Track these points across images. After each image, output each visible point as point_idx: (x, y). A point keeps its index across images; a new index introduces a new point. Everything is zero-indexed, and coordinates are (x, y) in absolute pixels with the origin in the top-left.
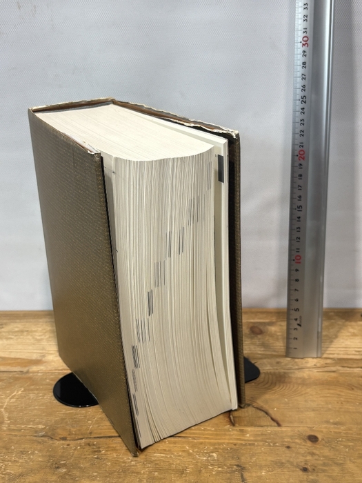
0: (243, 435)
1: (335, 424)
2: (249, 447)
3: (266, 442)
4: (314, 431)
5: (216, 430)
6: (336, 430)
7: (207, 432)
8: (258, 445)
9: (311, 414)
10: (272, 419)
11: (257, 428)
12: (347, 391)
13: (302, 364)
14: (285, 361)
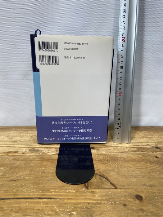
0: (94, 196)
1: (150, 186)
2: (98, 206)
3: (109, 201)
4: (138, 191)
5: (76, 192)
6: (152, 191)
7: (70, 194)
8: (104, 204)
9: (134, 180)
10: (111, 183)
11: (102, 190)
12: (150, 165)
13: (122, 150)
14: (113, 149)
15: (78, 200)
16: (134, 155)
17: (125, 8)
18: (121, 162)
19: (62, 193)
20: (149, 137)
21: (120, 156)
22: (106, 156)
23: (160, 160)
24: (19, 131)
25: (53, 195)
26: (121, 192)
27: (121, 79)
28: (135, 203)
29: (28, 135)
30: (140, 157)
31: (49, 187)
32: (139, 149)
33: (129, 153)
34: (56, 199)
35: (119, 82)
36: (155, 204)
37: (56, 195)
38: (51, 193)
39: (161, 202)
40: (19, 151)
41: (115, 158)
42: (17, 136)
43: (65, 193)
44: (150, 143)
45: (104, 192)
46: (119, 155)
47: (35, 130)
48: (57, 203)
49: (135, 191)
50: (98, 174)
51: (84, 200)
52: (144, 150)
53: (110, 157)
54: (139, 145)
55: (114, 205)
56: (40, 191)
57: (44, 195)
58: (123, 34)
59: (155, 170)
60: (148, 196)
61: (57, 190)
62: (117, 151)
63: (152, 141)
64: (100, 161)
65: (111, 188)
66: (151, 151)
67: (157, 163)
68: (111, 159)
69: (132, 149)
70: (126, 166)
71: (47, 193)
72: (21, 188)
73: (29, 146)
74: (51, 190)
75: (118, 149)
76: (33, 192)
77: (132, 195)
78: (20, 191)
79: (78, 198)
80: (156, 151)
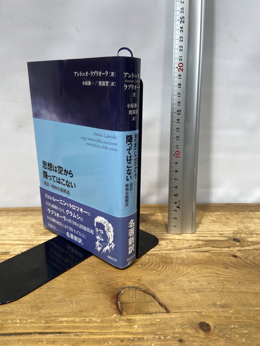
0: (131, 327)
2: (137, 343)
3: (156, 335)
5: (102, 321)
7: (92, 325)
8: (147, 340)
10: (160, 304)
11: (146, 316)
12: (224, 270)
13: (179, 246)
14: (165, 243)
15: (105, 334)
16: (199, 253)
17: (182, 15)
18: (177, 265)
19: (78, 322)
20: (223, 222)
21: (176, 256)
22: (154, 257)
23: (240, 261)
24: (12, 215)
25: (65, 327)
26: (175, 317)
27: (178, 130)
28: (197, 337)
29: (28, 222)
30: (209, 257)
31: (58, 314)
32: (208, 243)
33: (190, 250)
34: (68, 334)
35: (174, 136)
36: (229, 336)
37: (68, 327)
38: (61, 325)
39: (239, 334)
40: (10, 251)
41: (168, 260)
42: (8, 225)
43: (84, 323)
44: (226, 232)
45: (149, 319)
46: (174, 254)
47: (39, 213)
48: (69, 341)
49: (198, 316)
50: (139, 288)
51: (116, 334)
52: (215, 244)
53: (160, 258)
54: (208, 235)
55: (164, 341)
56: (43, 321)
57: (49, 327)
58: (181, 58)
59: (232, 278)
60: (219, 325)
61: (71, 319)
62: (172, 246)
63: (229, 229)
64: (144, 265)
65: (160, 313)
66: (226, 246)
67: (235, 266)
68: (162, 261)
69: (195, 243)
70: (185, 272)
71: (54, 324)
72: (11, 317)
73: (28, 243)
74: (60, 319)
75: (174, 244)
76: (31, 322)
77: (193, 323)
78: (9, 321)
79: (104, 331)
80: (235, 246)
